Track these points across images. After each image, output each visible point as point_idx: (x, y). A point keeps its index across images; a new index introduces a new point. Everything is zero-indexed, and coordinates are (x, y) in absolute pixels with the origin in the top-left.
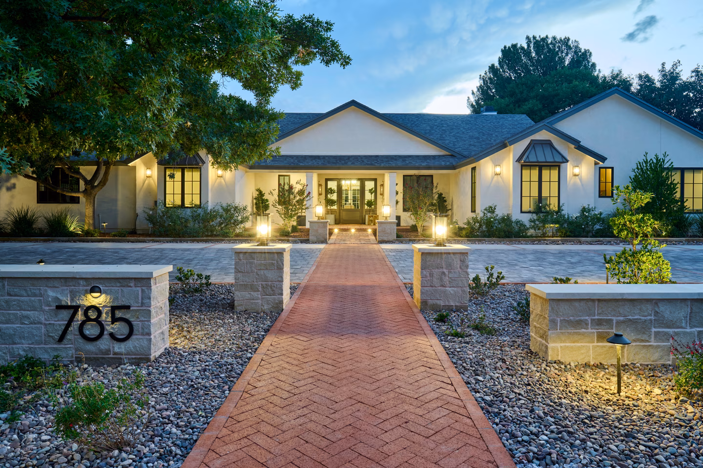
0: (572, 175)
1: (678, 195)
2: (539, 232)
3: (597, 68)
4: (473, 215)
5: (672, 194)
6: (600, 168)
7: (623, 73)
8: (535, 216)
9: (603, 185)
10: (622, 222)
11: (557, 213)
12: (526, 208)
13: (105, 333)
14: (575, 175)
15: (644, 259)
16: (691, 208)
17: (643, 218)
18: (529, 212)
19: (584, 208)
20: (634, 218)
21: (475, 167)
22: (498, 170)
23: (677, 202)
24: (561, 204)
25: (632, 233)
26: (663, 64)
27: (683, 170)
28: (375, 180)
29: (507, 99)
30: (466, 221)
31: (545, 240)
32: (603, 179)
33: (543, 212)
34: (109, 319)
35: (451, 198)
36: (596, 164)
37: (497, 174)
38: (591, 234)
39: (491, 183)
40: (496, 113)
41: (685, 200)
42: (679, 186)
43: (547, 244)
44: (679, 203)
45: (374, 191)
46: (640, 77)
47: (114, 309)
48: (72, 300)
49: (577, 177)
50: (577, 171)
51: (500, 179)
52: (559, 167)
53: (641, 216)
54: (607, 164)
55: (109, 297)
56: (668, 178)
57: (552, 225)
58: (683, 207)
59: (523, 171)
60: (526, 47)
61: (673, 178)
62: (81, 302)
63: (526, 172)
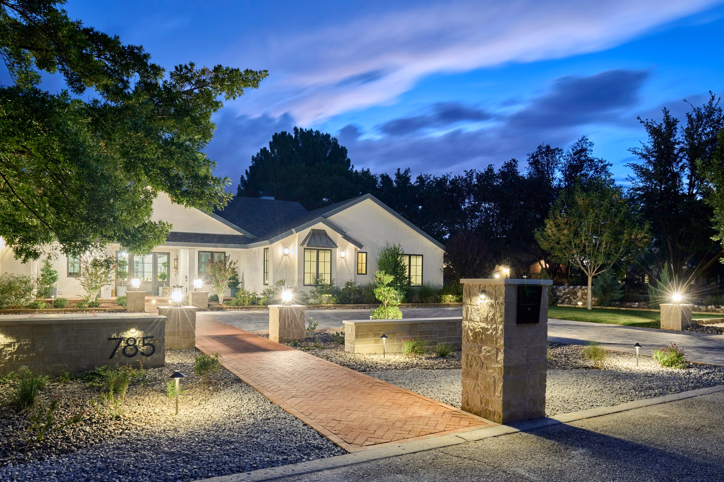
0: (339, 257)
1: (407, 274)
2: (317, 301)
3: (351, 164)
4: (267, 287)
5: (403, 273)
6: (358, 252)
7: (370, 171)
8: (314, 288)
9: (360, 265)
10: (380, 291)
11: (330, 286)
12: (307, 282)
13: (138, 352)
14: (342, 258)
15: (390, 310)
16: (415, 283)
17: (389, 289)
18: (310, 285)
19: (348, 282)
20: (385, 289)
21: (268, 248)
22: (286, 251)
23: (406, 278)
24: (332, 280)
25: (385, 297)
26: (399, 170)
27: (410, 256)
28: (168, 254)
29: (278, 183)
30: (262, 292)
31: (322, 306)
32: (360, 261)
33: (320, 285)
34: (141, 345)
35: (242, 273)
36: (356, 249)
37: (285, 255)
38: (352, 302)
39: (280, 263)
40: (273, 198)
41: (411, 277)
42: (407, 267)
43: (324, 309)
44: (408, 280)
45: (167, 265)
46: (382, 176)
47: (144, 338)
48: (118, 335)
49: (343, 259)
50: (343, 254)
51: (288, 259)
52: (331, 250)
53: (389, 288)
54: (363, 250)
55: (141, 332)
56: (401, 262)
57: (326, 295)
58: (410, 282)
59: (305, 253)
60: (294, 136)
61: (404, 261)
62: (124, 336)
63: (307, 254)
